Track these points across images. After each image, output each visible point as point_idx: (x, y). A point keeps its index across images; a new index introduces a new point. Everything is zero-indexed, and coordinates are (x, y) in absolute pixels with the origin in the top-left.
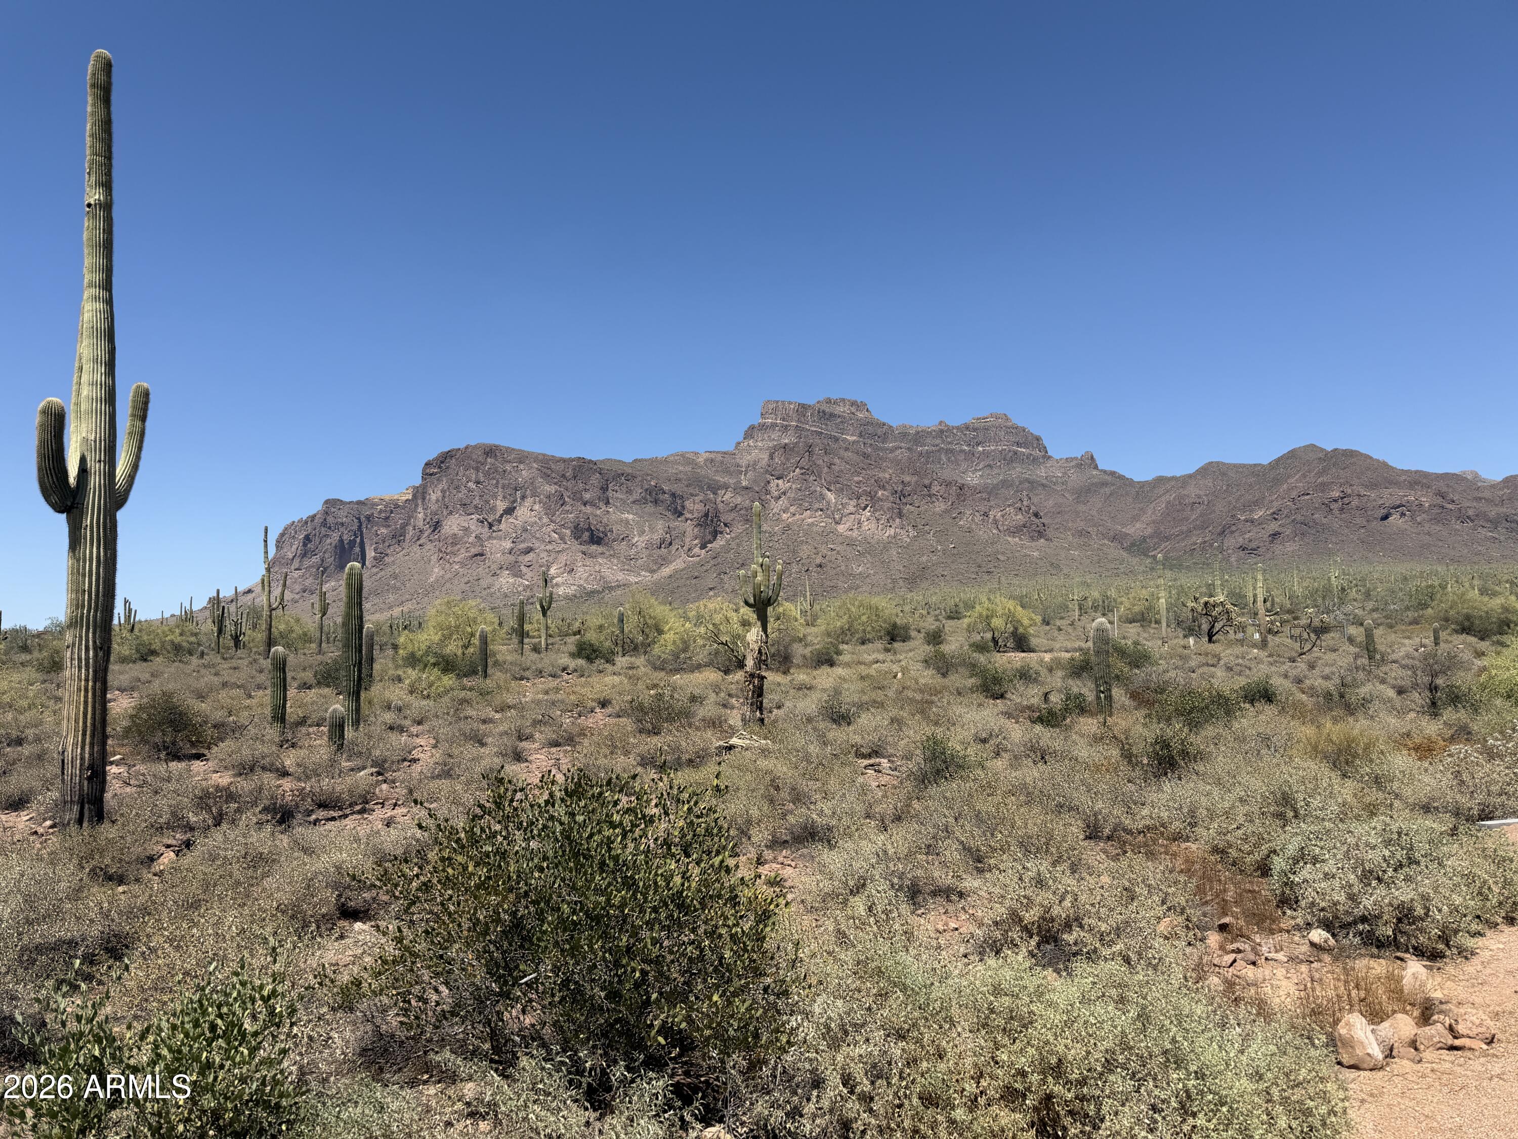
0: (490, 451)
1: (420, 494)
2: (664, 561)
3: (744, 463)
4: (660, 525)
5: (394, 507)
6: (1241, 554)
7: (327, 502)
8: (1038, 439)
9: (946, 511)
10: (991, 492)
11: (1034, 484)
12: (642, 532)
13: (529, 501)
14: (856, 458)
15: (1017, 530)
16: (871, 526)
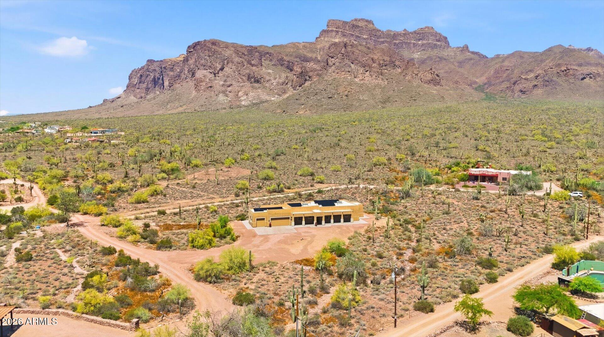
0: (214, 43)
1: (186, 60)
2: (285, 92)
3: (319, 47)
4: (284, 75)
5: (174, 65)
6: (520, 93)
7: (148, 61)
8: (446, 38)
9: (401, 73)
10: (423, 62)
11: (441, 59)
12: (275, 79)
13: (230, 65)
14: (365, 50)
15: (429, 82)
16: (369, 79)
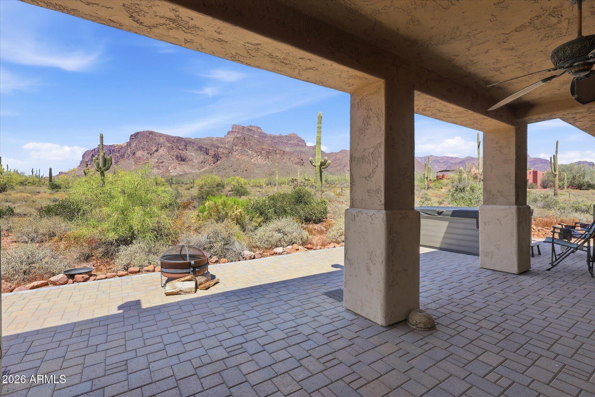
0: (151, 133)
1: (129, 144)
2: (203, 167)
3: (226, 141)
4: (202, 157)
5: (120, 148)
8: (304, 141)
9: (280, 157)
10: (291, 153)
11: (302, 152)
12: (196, 159)
13: (163, 148)
14: (257, 142)
15: (297, 164)
16: (260, 160)
